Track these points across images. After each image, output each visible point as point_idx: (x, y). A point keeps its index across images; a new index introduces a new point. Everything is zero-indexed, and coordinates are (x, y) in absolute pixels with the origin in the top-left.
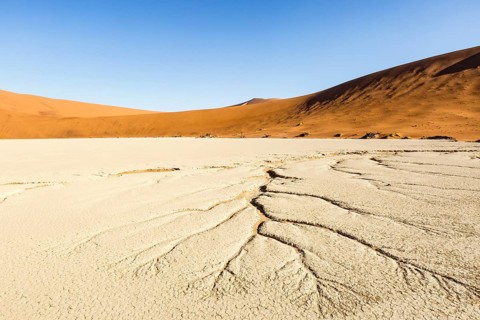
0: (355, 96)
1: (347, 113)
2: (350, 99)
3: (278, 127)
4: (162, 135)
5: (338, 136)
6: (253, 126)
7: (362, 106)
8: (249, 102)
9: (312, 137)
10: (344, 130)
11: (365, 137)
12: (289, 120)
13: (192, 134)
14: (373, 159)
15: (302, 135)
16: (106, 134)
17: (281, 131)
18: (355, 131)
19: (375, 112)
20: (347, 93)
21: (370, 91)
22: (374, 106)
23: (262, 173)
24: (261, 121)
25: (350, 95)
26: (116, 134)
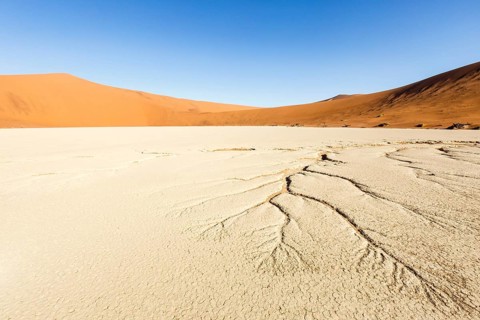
0: (445, 88)
1: (434, 105)
2: (439, 91)
3: (359, 118)
4: (263, 124)
5: (420, 126)
6: (336, 118)
7: (453, 97)
8: (334, 98)
9: (391, 127)
10: (428, 120)
11: (451, 128)
12: (370, 113)
13: (285, 124)
14: (441, 150)
15: (381, 126)
16: (226, 123)
17: (360, 122)
18: (441, 122)
19: (468, 104)
20: (436, 86)
21: (463, 83)
22: (467, 97)
23: (317, 155)
24: (344, 113)
25: (440, 87)
26: (233, 124)
